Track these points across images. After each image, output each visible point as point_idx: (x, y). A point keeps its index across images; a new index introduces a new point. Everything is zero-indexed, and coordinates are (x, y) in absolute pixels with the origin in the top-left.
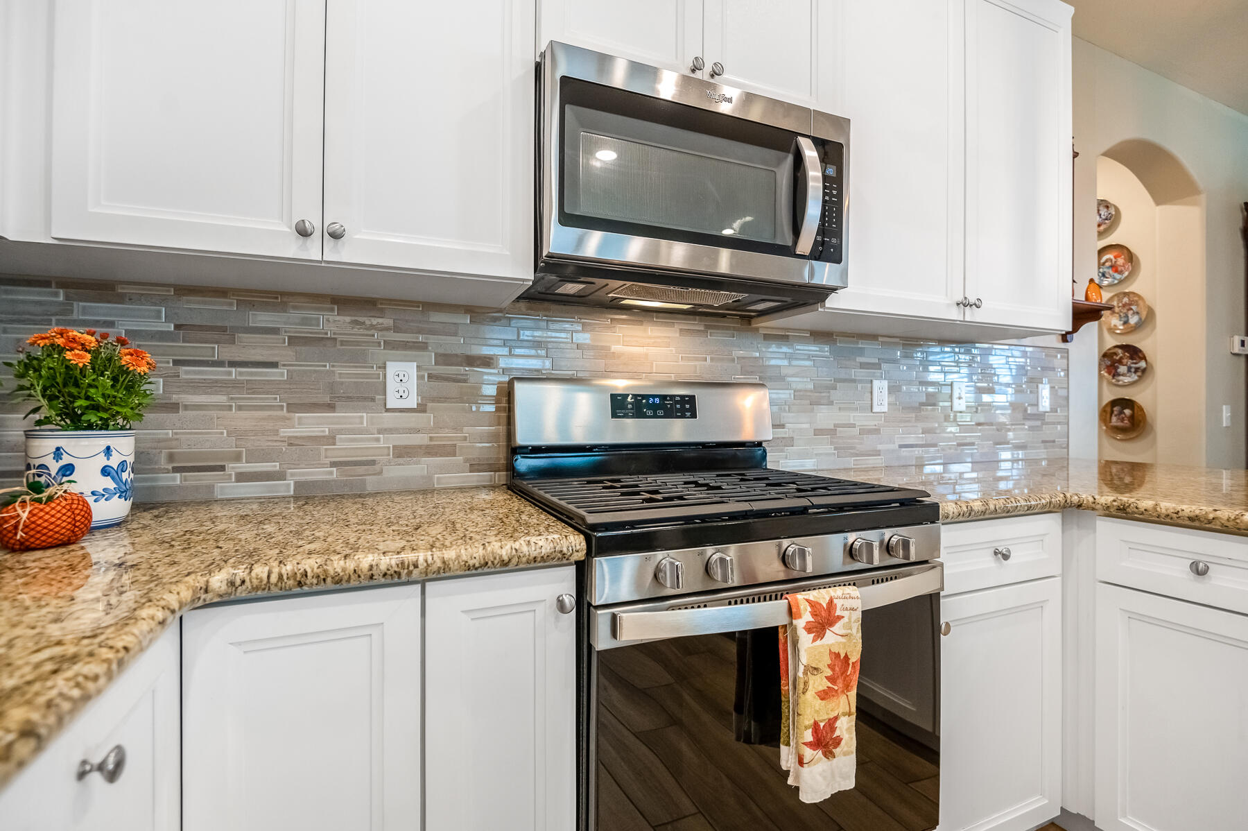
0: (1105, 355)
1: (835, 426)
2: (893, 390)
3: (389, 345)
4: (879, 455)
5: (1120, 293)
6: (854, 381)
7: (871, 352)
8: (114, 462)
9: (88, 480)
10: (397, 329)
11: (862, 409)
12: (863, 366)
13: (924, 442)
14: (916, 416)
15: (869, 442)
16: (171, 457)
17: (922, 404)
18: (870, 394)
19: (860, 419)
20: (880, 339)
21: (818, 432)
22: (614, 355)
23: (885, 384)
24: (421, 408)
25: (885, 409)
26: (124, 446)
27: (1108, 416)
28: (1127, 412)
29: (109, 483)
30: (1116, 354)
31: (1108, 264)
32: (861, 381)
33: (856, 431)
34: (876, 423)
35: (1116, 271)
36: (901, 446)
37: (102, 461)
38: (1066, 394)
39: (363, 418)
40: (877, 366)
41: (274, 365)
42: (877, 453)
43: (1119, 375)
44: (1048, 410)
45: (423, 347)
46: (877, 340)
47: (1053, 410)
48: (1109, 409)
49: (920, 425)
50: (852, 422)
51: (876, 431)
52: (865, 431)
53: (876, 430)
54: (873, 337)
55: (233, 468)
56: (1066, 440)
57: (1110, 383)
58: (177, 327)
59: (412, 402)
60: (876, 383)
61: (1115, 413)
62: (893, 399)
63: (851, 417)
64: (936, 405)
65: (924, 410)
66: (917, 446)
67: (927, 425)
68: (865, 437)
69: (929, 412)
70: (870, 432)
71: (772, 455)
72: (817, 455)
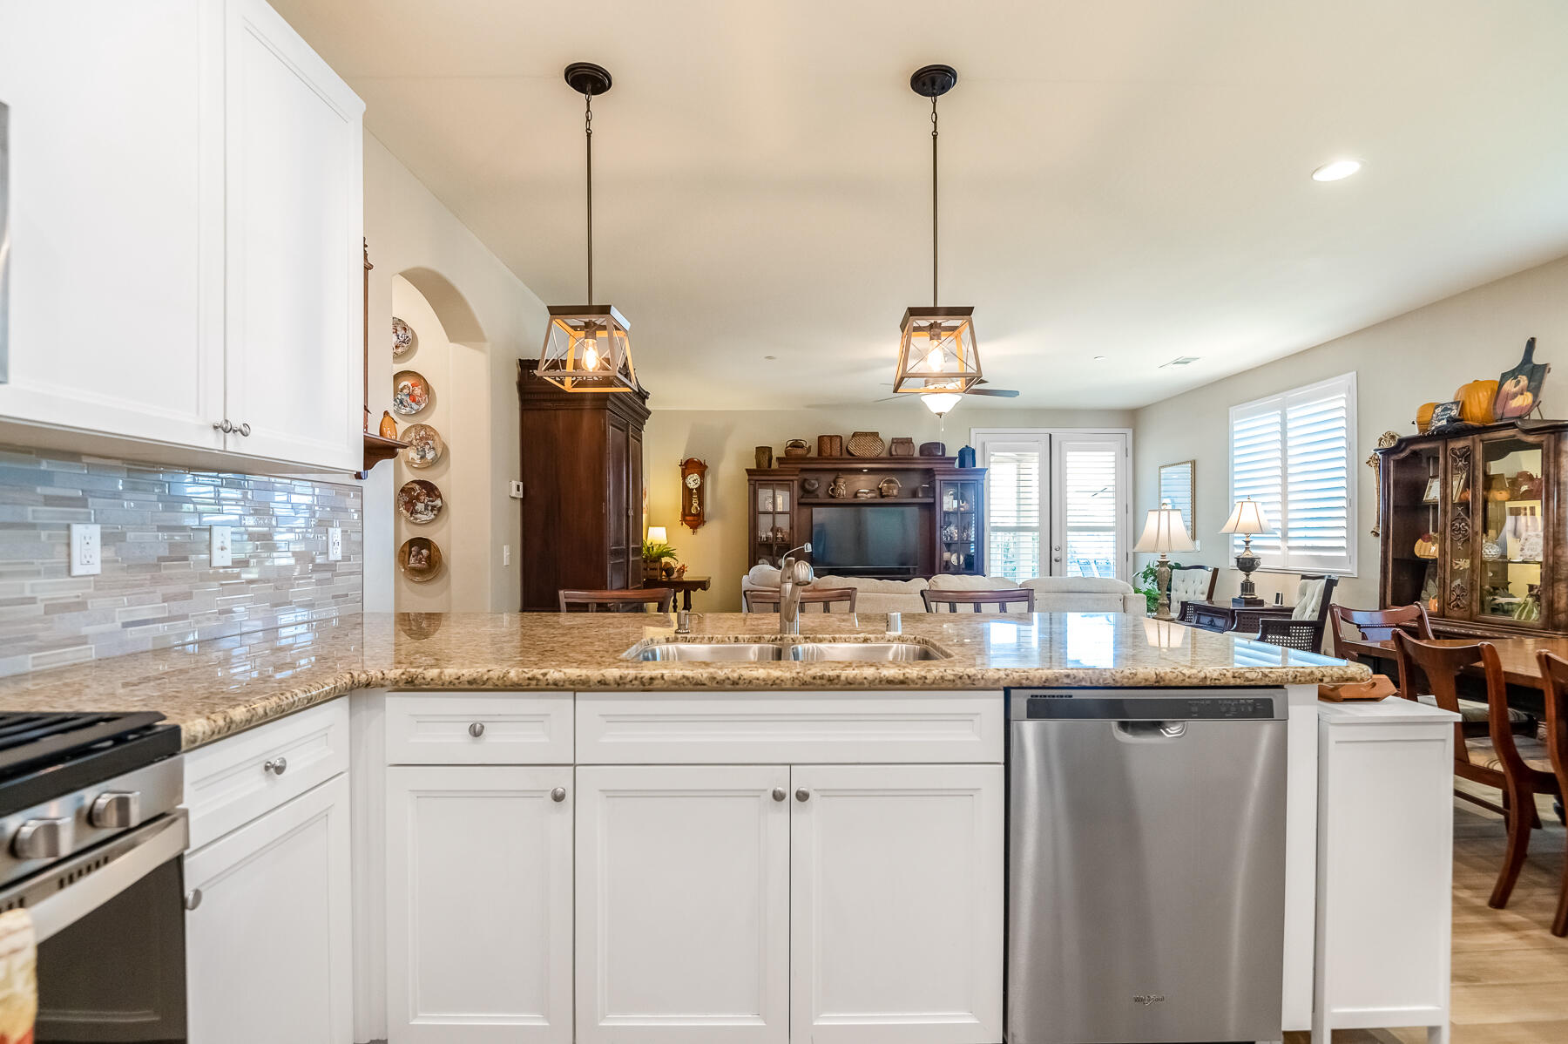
0: (403, 490)
2: (107, 539)
4: (86, 643)
5: (417, 425)
6: (33, 526)
7: (67, 480)
11: (52, 572)
12: (50, 501)
13: (167, 615)
14: (153, 577)
17: (161, 559)
18: (64, 548)
19: (47, 589)
20: (85, 460)
23: (95, 531)
25: (96, 569)
27: (407, 557)
28: (425, 552)
30: (413, 489)
31: (406, 391)
32: (45, 527)
33: (39, 609)
34: (79, 593)
35: (414, 401)
36: (126, 625)
38: (360, 539)
40: (82, 502)
42: (81, 640)
43: (417, 513)
44: (340, 558)
46: (79, 460)
47: (346, 558)
48: (407, 549)
49: (161, 590)
50: (28, 594)
51: (80, 605)
52: (53, 608)
53: (78, 603)
54: (72, 456)
56: (361, 592)
57: (407, 521)
60: (78, 530)
61: (413, 553)
62: (110, 553)
63: (27, 586)
64: (186, 559)
65: (166, 568)
66: (154, 621)
67: (172, 589)
68: (56, 617)
69: (175, 570)
70: (67, 607)
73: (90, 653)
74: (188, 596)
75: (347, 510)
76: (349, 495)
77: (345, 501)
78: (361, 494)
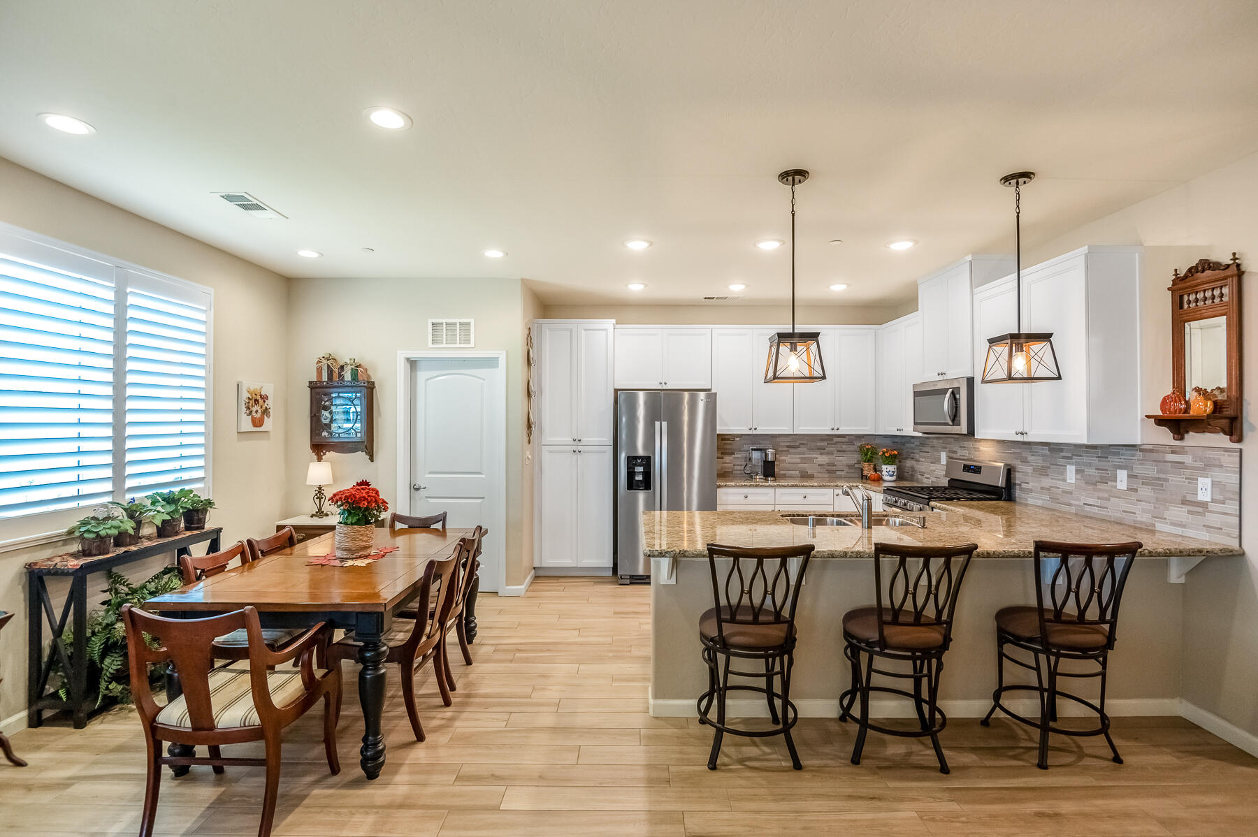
1: (1050, 487)
2: (1077, 471)
3: (943, 448)
8: (888, 470)
9: (884, 473)
10: (943, 443)
11: (1063, 480)
12: (1064, 457)
14: (1093, 488)
15: (1066, 498)
17: (1096, 482)
18: (1066, 473)
19: (1059, 484)
21: (1042, 488)
23: (1073, 468)
24: (945, 465)
25: (1073, 481)
26: (892, 468)
29: (887, 473)
32: (1061, 465)
33: (1059, 491)
34: (1070, 488)
36: (1085, 504)
37: (886, 470)
38: (1238, 490)
39: (938, 466)
40: (1070, 458)
41: (928, 452)
42: (1070, 505)
44: (1210, 500)
45: (946, 448)
49: (1097, 494)
50: (1057, 486)
51: (1071, 493)
52: (1064, 492)
55: (926, 475)
56: (1237, 531)
58: (921, 444)
60: (1068, 467)
62: (1079, 477)
64: (1107, 483)
65: (1098, 485)
66: (1094, 506)
67: (1101, 495)
68: (1064, 494)
69: (1100, 486)
70: (1067, 492)
71: (1023, 495)
72: (1042, 499)
73: (1073, 510)
74: (1108, 499)
75: (1221, 466)
76: (1224, 455)
77: (1219, 459)
78: (1238, 454)
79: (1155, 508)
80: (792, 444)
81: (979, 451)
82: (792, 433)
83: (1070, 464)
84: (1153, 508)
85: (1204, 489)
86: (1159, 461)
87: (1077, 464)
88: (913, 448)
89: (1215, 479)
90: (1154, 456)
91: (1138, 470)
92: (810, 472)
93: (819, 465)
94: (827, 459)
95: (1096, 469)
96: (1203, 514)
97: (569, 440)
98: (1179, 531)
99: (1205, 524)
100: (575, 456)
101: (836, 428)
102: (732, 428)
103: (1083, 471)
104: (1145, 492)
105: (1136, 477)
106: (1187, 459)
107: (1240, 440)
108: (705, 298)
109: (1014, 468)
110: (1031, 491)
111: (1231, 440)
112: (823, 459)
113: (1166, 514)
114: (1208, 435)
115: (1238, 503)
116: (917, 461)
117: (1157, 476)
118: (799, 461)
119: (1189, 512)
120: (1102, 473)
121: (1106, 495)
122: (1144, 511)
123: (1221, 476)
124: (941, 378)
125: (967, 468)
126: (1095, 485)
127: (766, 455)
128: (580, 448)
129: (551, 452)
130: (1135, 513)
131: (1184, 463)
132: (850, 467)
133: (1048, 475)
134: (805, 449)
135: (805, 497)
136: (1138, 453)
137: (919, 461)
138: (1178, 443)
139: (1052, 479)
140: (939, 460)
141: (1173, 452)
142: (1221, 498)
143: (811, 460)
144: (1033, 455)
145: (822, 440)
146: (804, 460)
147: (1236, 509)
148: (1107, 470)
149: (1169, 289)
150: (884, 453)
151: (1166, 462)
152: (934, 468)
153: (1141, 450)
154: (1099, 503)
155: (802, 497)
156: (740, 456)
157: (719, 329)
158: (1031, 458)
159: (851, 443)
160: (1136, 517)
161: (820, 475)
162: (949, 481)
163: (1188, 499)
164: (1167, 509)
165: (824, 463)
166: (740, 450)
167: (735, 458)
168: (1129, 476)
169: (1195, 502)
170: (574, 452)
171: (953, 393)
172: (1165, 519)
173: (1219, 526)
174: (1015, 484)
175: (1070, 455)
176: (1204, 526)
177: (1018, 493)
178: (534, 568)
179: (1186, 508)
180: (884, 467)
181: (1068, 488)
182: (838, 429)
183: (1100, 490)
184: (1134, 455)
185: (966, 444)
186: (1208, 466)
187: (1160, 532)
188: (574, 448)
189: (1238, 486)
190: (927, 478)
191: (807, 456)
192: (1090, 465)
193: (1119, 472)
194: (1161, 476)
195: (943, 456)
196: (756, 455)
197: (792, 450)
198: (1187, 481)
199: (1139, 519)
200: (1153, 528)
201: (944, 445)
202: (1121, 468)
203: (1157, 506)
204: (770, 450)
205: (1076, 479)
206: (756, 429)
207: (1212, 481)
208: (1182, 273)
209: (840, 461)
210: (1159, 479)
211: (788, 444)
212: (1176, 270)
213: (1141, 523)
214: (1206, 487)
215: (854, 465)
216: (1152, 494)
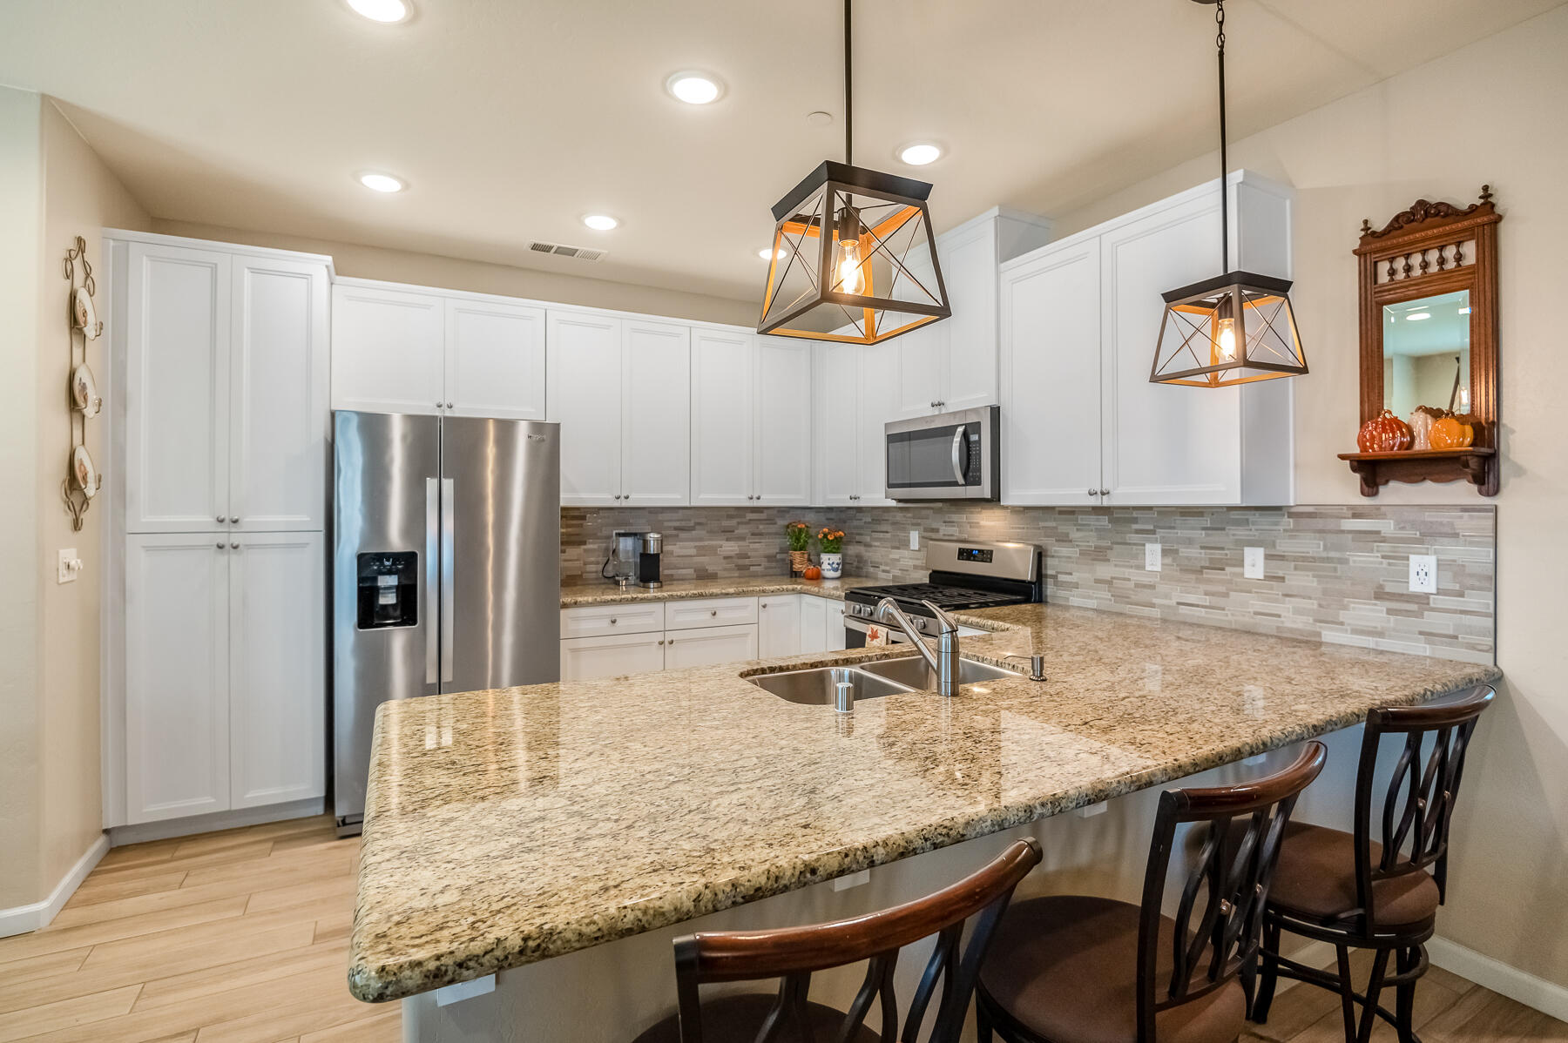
1: (1112, 578)
2: (1165, 552)
3: (913, 524)
6: (1129, 544)
7: (1146, 520)
8: (830, 562)
9: (825, 566)
10: (913, 517)
11: (1137, 567)
12: (1138, 532)
13: (1208, 604)
14: (1197, 578)
15: (1144, 595)
16: (871, 562)
17: (1203, 567)
18: (1143, 556)
19: (1135, 575)
20: (1157, 509)
21: (1097, 581)
22: (984, 527)
23: (1158, 547)
24: (919, 550)
26: (836, 558)
29: (829, 567)
32: (1135, 544)
33: (1131, 585)
34: (1150, 580)
36: (1179, 603)
37: (828, 561)
39: (905, 552)
40: (1153, 532)
41: (887, 532)
42: (1152, 605)
45: (919, 524)
47: (1450, 593)
49: (1203, 587)
50: (1127, 576)
51: (1152, 587)
52: (1139, 585)
53: (1151, 586)
55: (882, 567)
56: (1490, 639)
58: (873, 520)
59: (917, 549)
60: (1148, 546)
62: (1169, 560)
63: (1127, 572)
64: (1223, 569)
65: (1207, 573)
66: (1198, 606)
67: (1213, 588)
68: (1139, 590)
70: (1144, 586)
71: (1062, 593)
72: (1096, 598)
73: (1156, 613)
74: (1226, 595)
75: (1456, 535)
76: (1461, 517)
77: (1451, 525)
78: (1492, 514)
79: (1320, 606)
80: (683, 524)
81: (980, 527)
82: (687, 504)
83: (1152, 542)
84: (1315, 607)
85: (1422, 574)
86: (1330, 532)
87: (1163, 541)
88: (862, 528)
89: (1442, 557)
90: (1319, 523)
91: (1284, 546)
92: (711, 569)
93: (725, 558)
94: (736, 548)
95: (1202, 548)
96: (1419, 615)
97: (205, 519)
98: (1370, 642)
99: (1421, 630)
100: (222, 559)
101: (755, 496)
102: (584, 496)
103: (1176, 551)
104: (1301, 580)
105: (1282, 558)
106: (1387, 526)
107: (1496, 491)
108: (535, 247)
109: (1046, 551)
110: (1076, 586)
111: (1480, 492)
112: (730, 548)
113: (1343, 616)
114: (1428, 484)
115: (1492, 594)
116: (868, 545)
117: (1324, 555)
118: (693, 552)
119: (1390, 612)
120: (1211, 554)
121: (1222, 589)
122: (1297, 611)
123: (1455, 551)
124: (936, 411)
125: (965, 554)
126: (1201, 572)
127: (645, 543)
128: (235, 539)
129: (148, 549)
130: (1279, 616)
131: (1378, 532)
132: (770, 558)
133: (1108, 560)
134: (704, 532)
135: (714, 614)
136: (1286, 519)
137: (870, 546)
138: (1366, 501)
139: (1116, 565)
140: (905, 544)
141: (1355, 516)
142: (1457, 587)
143: (713, 551)
144: (1078, 530)
145: (730, 517)
146: (702, 551)
147: (1488, 604)
148: (1223, 549)
149: (1355, 252)
150: (825, 536)
151: (1343, 532)
152: (897, 557)
153: (1291, 515)
154: (1207, 600)
155: (708, 615)
156: (595, 546)
157: (560, 311)
158: (1075, 535)
159: (770, 521)
160: (1282, 622)
161: (726, 574)
162: (930, 574)
163: (1387, 590)
164: (1345, 608)
165: (732, 554)
166: (595, 537)
167: (585, 550)
168: (1268, 557)
169: (1402, 595)
170: (220, 547)
171: (965, 435)
172: (1342, 624)
173: (1451, 632)
174: (1046, 576)
175: (1152, 527)
176: (1421, 633)
177: (1050, 589)
178: (106, 832)
179: (1382, 606)
180: (825, 558)
181: (1146, 580)
182: (758, 498)
183: (1209, 581)
184: (1276, 524)
185: (955, 517)
186: (1427, 536)
187: (1327, 644)
188: (222, 539)
189: (1492, 566)
190: (884, 571)
191: (706, 543)
192: (1190, 542)
193: (1247, 550)
194: (1332, 554)
195: (914, 538)
196: (626, 544)
197: (683, 535)
198: (1385, 561)
199: (1288, 624)
200: (1318, 639)
201: (915, 521)
202: (1253, 544)
203: (1324, 603)
204: (652, 535)
205: (1163, 564)
206: (627, 498)
207: (1438, 560)
208: (1379, 225)
209: (755, 550)
210: (1328, 560)
211: (677, 524)
212: (1366, 222)
213: (1291, 630)
214: (1425, 570)
215: (775, 556)
216: (1315, 584)
